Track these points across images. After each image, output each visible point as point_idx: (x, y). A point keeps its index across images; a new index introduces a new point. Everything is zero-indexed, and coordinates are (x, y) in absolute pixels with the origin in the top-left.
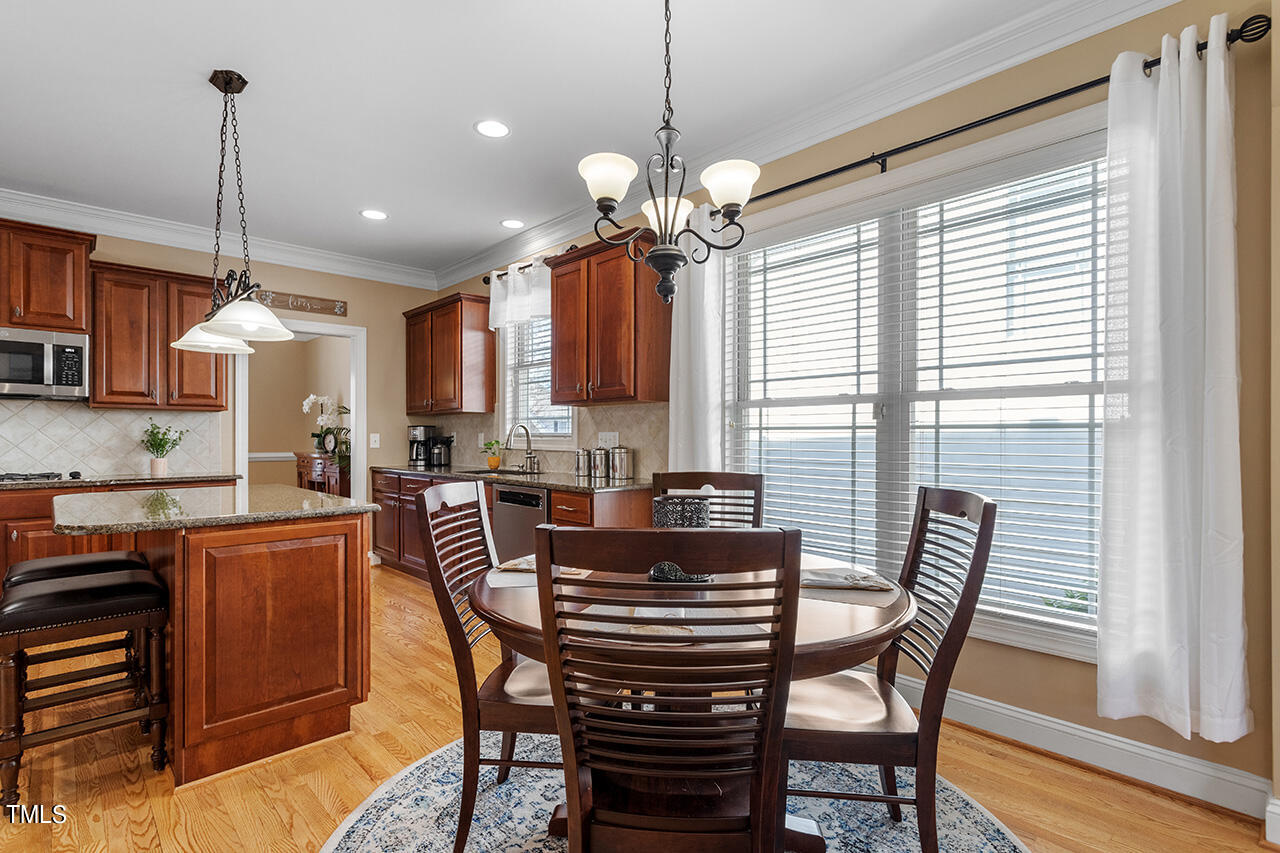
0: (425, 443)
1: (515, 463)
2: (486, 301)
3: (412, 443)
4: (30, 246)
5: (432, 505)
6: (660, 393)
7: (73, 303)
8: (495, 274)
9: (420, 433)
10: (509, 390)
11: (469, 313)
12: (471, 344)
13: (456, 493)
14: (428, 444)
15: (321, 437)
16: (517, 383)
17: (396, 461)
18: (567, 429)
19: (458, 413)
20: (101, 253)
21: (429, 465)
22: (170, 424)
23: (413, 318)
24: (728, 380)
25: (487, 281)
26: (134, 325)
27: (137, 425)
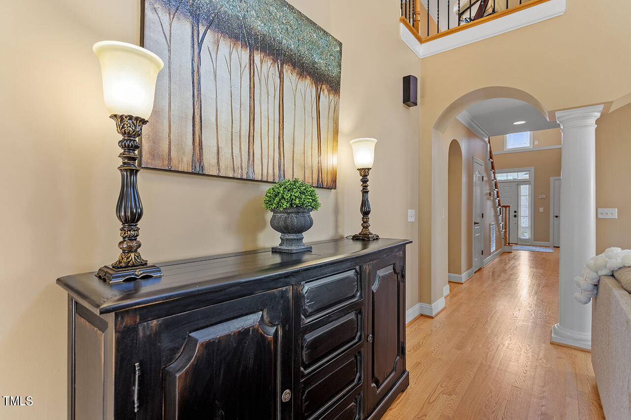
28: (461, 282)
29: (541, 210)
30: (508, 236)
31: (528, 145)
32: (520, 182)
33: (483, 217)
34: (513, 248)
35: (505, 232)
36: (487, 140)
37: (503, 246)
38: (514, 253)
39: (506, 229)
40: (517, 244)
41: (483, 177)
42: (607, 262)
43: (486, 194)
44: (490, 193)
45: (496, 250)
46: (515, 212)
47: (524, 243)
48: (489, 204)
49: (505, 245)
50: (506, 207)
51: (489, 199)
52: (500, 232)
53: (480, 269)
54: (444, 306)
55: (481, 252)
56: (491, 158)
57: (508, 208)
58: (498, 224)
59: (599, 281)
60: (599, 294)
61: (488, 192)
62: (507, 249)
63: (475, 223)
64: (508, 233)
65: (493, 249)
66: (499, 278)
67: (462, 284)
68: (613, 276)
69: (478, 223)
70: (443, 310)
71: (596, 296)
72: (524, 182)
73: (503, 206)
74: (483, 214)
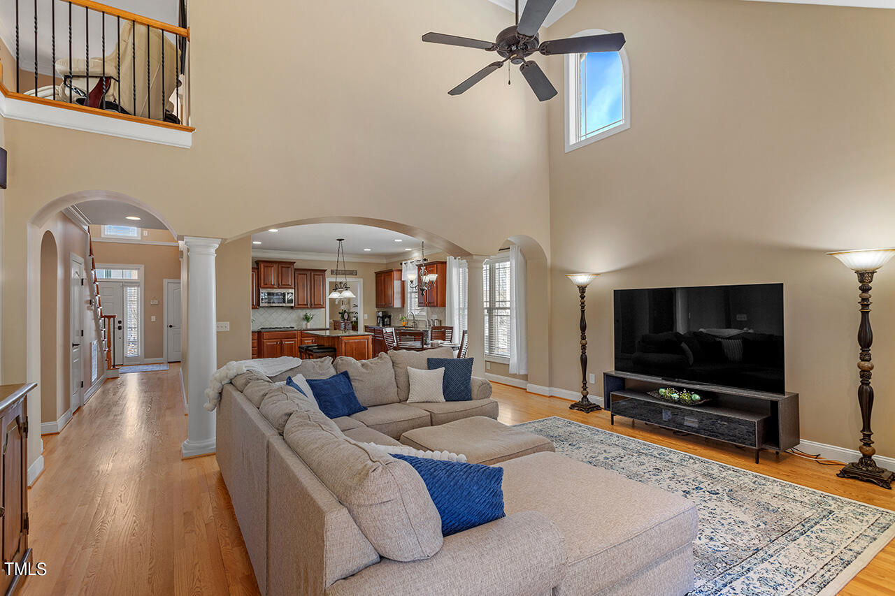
0: (382, 317)
1: (410, 324)
2: (401, 270)
3: (378, 317)
4: (282, 267)
5: (384, 332)
6: (444, 305)
7: (291, 281)
8: (403, 262)
9: (380, 314)
10: (409, 300)
11: (395, 275)
12: (397, 284)
13: (388, 330)
14: (383, 318)
15: (342, 314)
16: (411, 298)
17: (373, 323)
18: (424, 314)
19: (392, 307)
20: (296, 266)
21: (383, 325)
22: (310, 313)
23: (378, 274)
24: (461, 302)
25: (401, 264)
26: (303, 285)
27: (302, 313)
28: (56, 431)
29: (153, 319)
30: (112, 355)
31: (136, 235)
32: (125, 282)
33: (82, 335)
34: (120, 371)
35: (109, 351)
36: (86, 228)
37: (105, 371)
38: (122, 377)
39: (109, 347)
40: (122, 365)
41: (82, 280)
42: (227, 373)
43: (86, 302)
44: (91, 301)
45: (98, 378)
46: (120, 322)
47: (133, 363)
48: (90, 314)
49: (109, 369)
50: (109, 317)
51: (89, 309)
52: (101, 351)
53: (79, 408)
54: (43, 467)
55: (80, 384)
56: (91, 253)
57: (112, 319)
58: (100, 342)
59: (222, 390)
60: (222, 401)
61: (89, 299)
62: (111, 373)
63: (73, 345)
64: (112, 352)
65: (94, 377)
66: (111, 413)
67: (58, 433)
68: (231, 383)
69: (77, 345)
70: (42, 473)
71: (220, 404)
72: (132, 283)
73: (105, 317)
74: (82, 331)
